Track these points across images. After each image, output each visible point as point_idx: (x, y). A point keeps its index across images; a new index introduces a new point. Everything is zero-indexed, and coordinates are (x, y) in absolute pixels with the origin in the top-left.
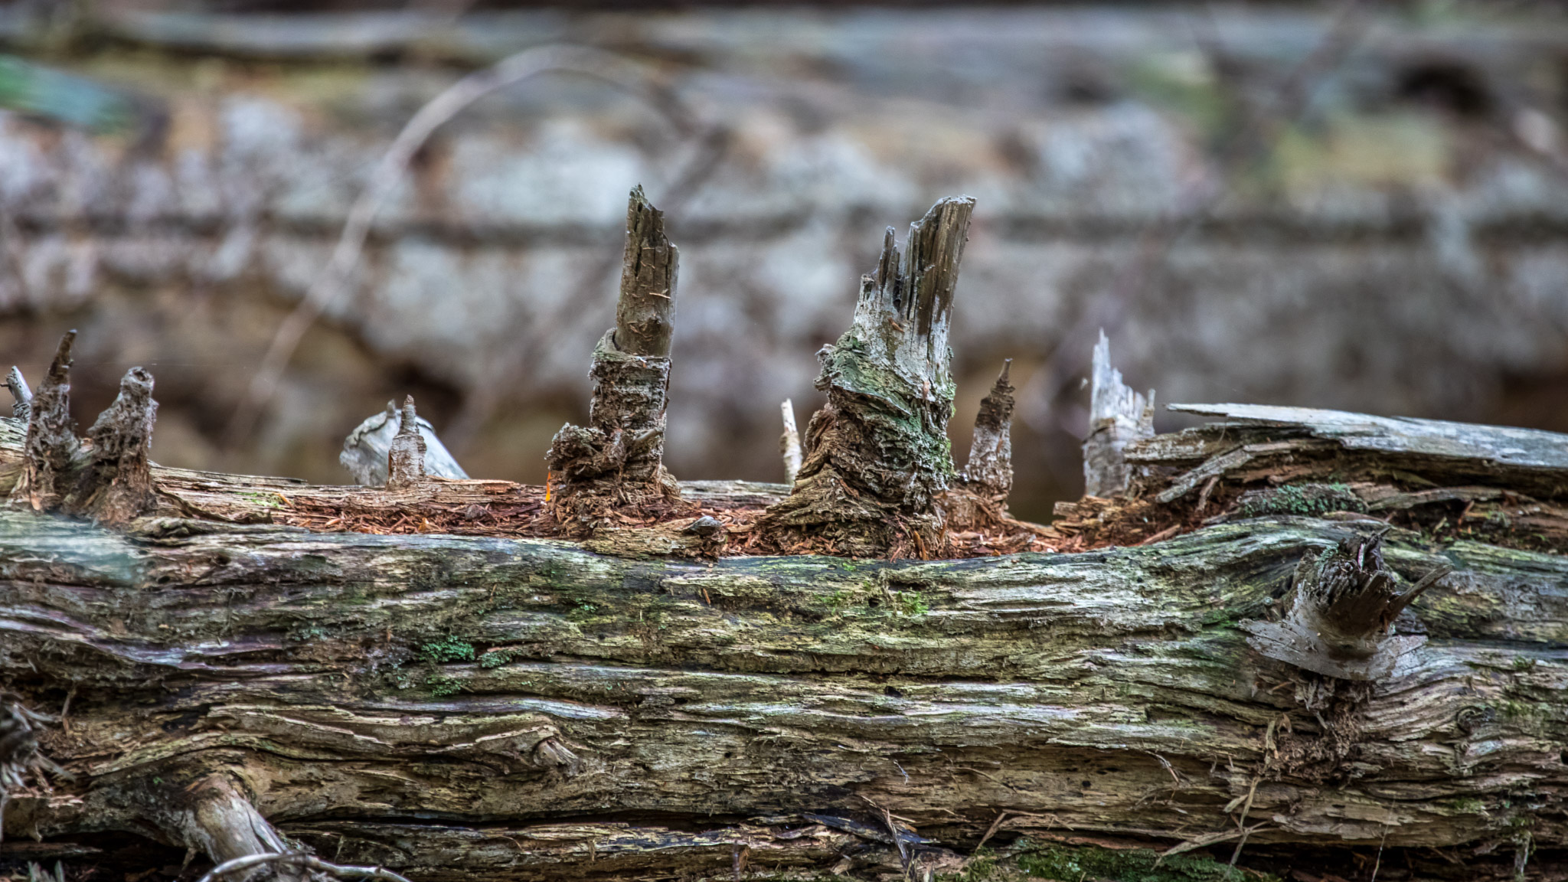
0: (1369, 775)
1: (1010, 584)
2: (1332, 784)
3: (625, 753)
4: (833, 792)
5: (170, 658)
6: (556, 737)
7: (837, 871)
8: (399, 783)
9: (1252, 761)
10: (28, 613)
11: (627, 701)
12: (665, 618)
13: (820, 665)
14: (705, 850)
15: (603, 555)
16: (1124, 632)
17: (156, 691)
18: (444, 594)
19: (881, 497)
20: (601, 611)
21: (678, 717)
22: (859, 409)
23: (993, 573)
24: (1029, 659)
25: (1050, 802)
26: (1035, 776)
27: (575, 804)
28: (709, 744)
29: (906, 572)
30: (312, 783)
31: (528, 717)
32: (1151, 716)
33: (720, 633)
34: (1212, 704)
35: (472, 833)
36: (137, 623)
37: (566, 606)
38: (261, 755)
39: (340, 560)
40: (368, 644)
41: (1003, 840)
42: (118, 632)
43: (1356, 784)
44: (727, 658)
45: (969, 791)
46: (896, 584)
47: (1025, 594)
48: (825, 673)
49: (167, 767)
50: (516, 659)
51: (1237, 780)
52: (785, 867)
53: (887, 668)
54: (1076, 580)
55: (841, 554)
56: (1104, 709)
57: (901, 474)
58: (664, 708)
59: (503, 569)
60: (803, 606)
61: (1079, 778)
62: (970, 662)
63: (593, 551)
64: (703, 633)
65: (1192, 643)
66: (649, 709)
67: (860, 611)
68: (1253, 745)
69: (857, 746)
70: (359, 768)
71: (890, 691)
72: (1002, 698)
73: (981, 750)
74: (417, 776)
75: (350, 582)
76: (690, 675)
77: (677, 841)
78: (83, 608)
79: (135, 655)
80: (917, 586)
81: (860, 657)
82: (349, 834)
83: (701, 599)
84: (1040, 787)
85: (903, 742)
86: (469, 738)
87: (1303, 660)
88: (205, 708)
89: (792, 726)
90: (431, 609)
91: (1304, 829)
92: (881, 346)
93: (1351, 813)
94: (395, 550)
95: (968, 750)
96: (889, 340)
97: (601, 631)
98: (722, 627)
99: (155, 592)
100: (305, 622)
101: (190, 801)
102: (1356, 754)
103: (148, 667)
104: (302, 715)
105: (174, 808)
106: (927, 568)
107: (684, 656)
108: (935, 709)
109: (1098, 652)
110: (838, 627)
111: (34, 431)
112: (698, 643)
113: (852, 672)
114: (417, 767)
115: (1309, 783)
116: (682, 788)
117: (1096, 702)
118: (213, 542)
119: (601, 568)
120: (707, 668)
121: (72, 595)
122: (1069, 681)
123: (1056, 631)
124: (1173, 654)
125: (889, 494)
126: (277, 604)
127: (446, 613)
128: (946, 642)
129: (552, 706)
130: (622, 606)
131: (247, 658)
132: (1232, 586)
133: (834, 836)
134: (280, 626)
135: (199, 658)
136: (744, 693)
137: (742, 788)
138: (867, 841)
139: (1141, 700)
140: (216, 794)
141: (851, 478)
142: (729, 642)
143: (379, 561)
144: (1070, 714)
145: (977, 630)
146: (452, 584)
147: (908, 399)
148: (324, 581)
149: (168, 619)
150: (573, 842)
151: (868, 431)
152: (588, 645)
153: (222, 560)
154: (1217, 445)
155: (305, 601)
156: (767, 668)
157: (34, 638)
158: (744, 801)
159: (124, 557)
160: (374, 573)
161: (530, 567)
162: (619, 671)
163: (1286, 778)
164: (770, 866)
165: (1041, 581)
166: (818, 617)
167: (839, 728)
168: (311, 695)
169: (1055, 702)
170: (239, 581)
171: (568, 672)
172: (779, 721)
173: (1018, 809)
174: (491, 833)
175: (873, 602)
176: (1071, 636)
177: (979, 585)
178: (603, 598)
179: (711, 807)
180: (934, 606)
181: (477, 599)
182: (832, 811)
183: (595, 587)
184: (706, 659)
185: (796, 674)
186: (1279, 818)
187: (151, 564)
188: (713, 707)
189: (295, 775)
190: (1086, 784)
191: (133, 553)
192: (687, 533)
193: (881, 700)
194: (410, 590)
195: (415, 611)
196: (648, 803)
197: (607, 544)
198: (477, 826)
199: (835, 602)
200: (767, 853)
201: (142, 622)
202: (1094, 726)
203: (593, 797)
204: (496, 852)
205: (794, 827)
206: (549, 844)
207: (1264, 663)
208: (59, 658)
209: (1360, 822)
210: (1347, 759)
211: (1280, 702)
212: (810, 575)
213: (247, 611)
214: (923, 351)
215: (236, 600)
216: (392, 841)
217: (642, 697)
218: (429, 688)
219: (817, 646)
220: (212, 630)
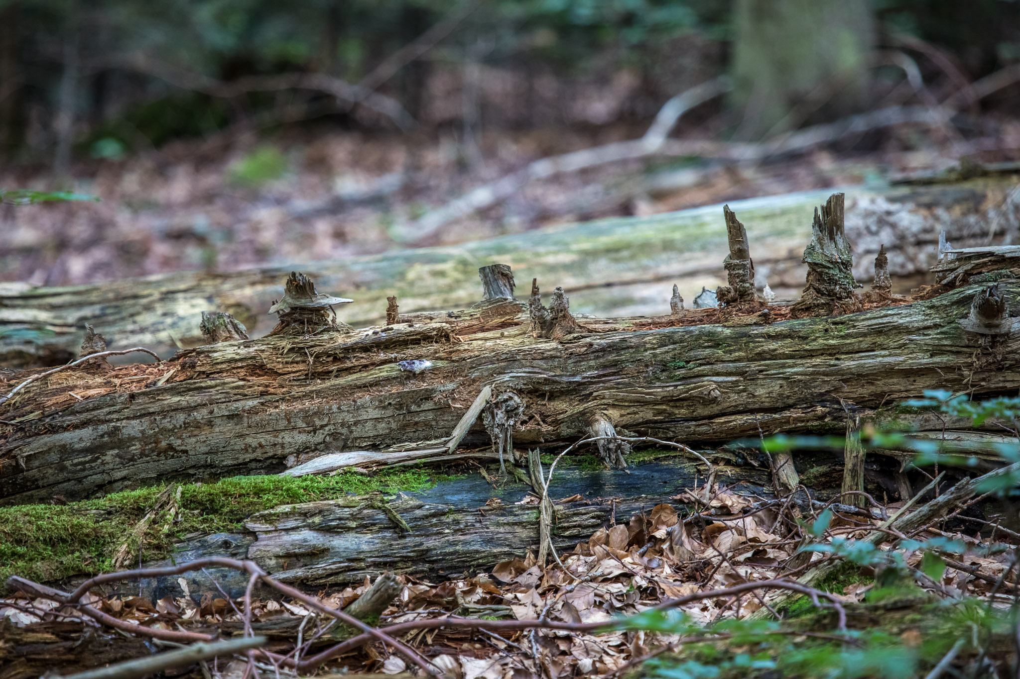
0: (1011, 365)
1: (874, 318)
2: (1000, 369)
3: (744, 391)
4: (822, 394)
5: (578, 379)
6: (716, 388)
7: (826, 420)
8: (665, 410)
9: (969, 366)
10: (527, 370)
11: (742, 374)
12: (751, 345)
13: (809, 354)
14: (777, 419)
15: (728, 327)
16: (919, 329)
17: (575, 390)
18: (671, 347)
19: (829, 295)
20: (729, 346)
21: (761, 376)
22: (816, 267)
23: (869, 315)
24: (886, 342)
25: (902, 389)
26: (895, 380)
27: (730, 409)
28: (773, 384)
29: (838, 319)
30: (635, 413)
31: (706, 383)
32: (932, 356)
33: (772, 347)
34: (953, 349)
35: (694, 423)
36: (564, 369)
37: (717, 345)
38: (614, 406)
39: (633, 340)
40: (647, 366)
41: (888, 403)
42: (558, 372)
43: (1008, 369)
44: (776, 355)
45: (872, 388)
46: (835, 323)
47: (880, 321)
48: (812, 356)
49: (582, 413)
50: (701, 365)
51: (966, 373)
52: (808, 421)
53: (834, 352)
54: (899, 314)
55: (817, 316)
56: (915, 355)
57: (833, 287)
58: (755, 374)
59: (692, 336)
60: (801, 335)
61: (912, 379)
62: (864, 346)
63: (725, 326)
64: (765, 348)
65: (944, 329)
66: (750, 375)
67: (822, 334)
68: (969, 360)
69: (826, 379)
70: (650, 406)
71: (837, 359)
72: (877, 356)
73: (873, 374)
74: (673, 407)
75: (637, 347)
76: (763, 362)
77: (767, 417)
78: (545, 366)
79: (565, 379)
80: (842, 323)
81: (824, 349)
82: (651, 428)
83: (764, 337)
84: (898, 384)
85: (843, 375)
86: (687, 392)
87: (976, 330)
88: (591, 393)
89: (802, 375)
90: (667, 352)
91: (993, 386)
92: (819, 246)
93: (1009, 378)
94: (652, 334)
95: (867, 375)
96: (821, 243)
97: (730, 352)
98: (772, 345)
99: (569, 358)
100: (623, 362)
101: (589, 424)
102: (1005, 359)
103: (570, 382)
104: (626, 392)
105: (586, 426)
106: (844, 317)
107: (761, 356)
108: (852, 363)
109: (910, 337)
110: (814, 340)
111: (531, 312)
112: (764, 352)
113: (822, 354)
114: (671, 404)
115: (991, 370)
116: (767, 400)
117: (911, 353)
118: (588, 340)
119: (728, 332)
120: (769, 359)
121: (541, 363)
122: (900, 347)
123: (894, 332)
124: (938, 334)
125: (831, 294)
126: (612, 357)
127: (673, 353)
128: (853, 340)
129: (714, 379)
130: (736, 343)
131: (604, 376)
132: (958, 308)
133: (823, 409)
134: (615, 364)
135: (588, 377)
136: (783, 366)
137: (788, 397)
138: (836, 409)
139: (927, 351)
140: (597, 420)
141: (818, 291)
142: (775, 350)
143: (647, 339)
144: (901, 359)
145: (864, 335)
146: (674, 343)
147: (832, 263)
148: (628, 348)
149: (575, 366)
150: (731, 422)
151: (820, 274)
152: (727, 357)
153: (591, 345)
154: (963, 262)
155: (622, 355)
156: (791, 357)
157: (529, 378)
158: (791, 401)
159: (557, 348)
160: (645, 343)
161: (701, 334)
162: (738, 364)
163: (982, 370)
164: (803, 421)
165: (886, 316)
166: (807, 338)
167: (818, 373)
168: (629, 385)
169: (896, 355)
170: (597, 351)
171: (719, 367)
172: (796, 374)
173: (892, 392)
174: (701, 422)
175: (826, 330)
176: (900, 333)
177: (863, 320)
178: (729, 341)
179: (779, 404)
180: (848, 329)
181: (683, 347)
182: (823, 401)
183: (726, 338)
184: (769, 357)
185: (802, 357)
186: (983, 383)
187: (566, 349)
188: (773, 372)
189: (628, 411)
190: (915, 381)
191: (560, 347)
192: (760, 316)
193: (832, 362)
194: (659, 347)
195: (661, 353)
196: (757, 406)
197: (730, 323)
198: (696, 421)
199: (813, 332)
200: (800, 417)
201: (566, 368)
202: (911, 361)
203: (736, 406)
204: (704, 428)
205: (809, 408)
206: (722, 423)
207: (968, 333)
208: (538, 383)
209: (1013, 381)
210: (1002, 360)
211: (976, 345)
212: (803, 324)
213: (602, 360)
214: (833, 245)
215: (598, 357)
216: (668, 429)
217: (747, 372)
218: (672, 378)
219: (807, 347)
220: (591, 368)
